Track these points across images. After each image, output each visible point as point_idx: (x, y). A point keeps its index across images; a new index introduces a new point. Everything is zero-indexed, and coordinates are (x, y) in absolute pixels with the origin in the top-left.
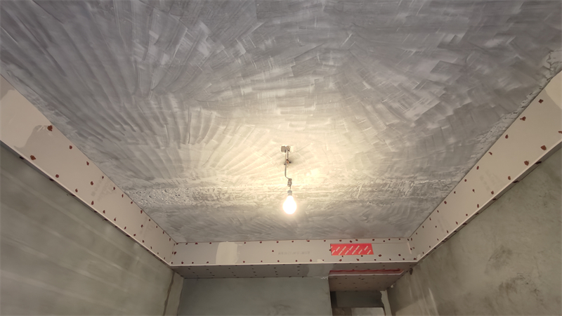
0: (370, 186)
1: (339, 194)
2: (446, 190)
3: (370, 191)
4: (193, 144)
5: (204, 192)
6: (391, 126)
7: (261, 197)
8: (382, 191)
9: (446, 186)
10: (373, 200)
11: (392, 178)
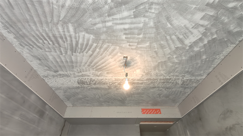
0: (163, 80)
1: (148, 83)
2: (198, 83)
3: (163, 82)
4: (80, 53)
5: (83, 80)
6: (177, 48)
7: (111, 83)
8: (168, 82)
9: (198, 81)
10: (164, 87)
11: (174, 76)
